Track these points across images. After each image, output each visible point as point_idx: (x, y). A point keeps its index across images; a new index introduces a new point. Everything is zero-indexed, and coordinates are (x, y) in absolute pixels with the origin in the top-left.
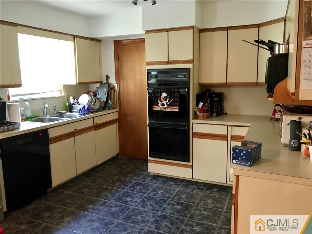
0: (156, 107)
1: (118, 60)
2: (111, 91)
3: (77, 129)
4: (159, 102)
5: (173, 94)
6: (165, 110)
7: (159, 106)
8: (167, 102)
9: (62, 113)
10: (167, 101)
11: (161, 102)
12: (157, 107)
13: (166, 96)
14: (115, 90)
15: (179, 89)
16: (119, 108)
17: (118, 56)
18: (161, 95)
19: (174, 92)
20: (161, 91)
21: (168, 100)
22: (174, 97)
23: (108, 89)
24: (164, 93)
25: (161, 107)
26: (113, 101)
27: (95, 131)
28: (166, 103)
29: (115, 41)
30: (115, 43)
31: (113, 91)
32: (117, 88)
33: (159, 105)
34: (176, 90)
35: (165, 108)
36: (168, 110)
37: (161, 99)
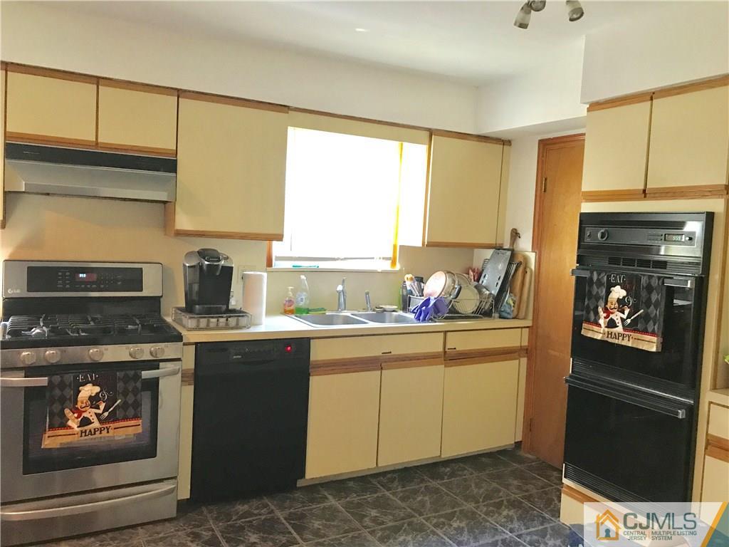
0: (590, 327)
1: (545, 191)
2: (516, 270)
3: (393, 353)
4: (602, 314)
5: (644, 294)
6: (616, 341)
7: (599, 325)
8: (625, 317)
9: (385, 311)
10: (624, 313)
11: (605, 315)
12: (596, 328)
13: (624, 297)
14: (528, 270)
15: (666, 280)
16: (533, 318)
17: (546, 179)
18: (609, 292)
19: (650, 289)
20: (608, 280)
21: (627, 311)
22: (648, 304)
23: (510, 263)
24: (618, 287)
25: (606, 329)
26: (517, 299)
27: (445, 366)
28: (621, 318)
29: (541, 142)
30: (541, 145)
31: (521, 270)
32: (533, 265)
33: (602, 321)
34: (655, 283)
35: (617, 336)
36: (625, 343)
37: (608, 306)
